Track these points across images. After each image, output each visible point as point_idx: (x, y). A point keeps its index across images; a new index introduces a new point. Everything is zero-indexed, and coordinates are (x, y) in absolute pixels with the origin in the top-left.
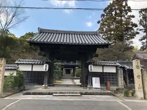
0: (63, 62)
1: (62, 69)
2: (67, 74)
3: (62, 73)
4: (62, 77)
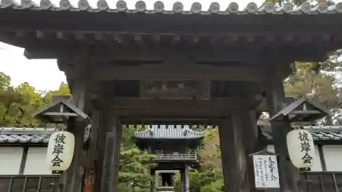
0: (153, 152)
1: (152, 172)
2: (164, 185)
3: (153, 183)
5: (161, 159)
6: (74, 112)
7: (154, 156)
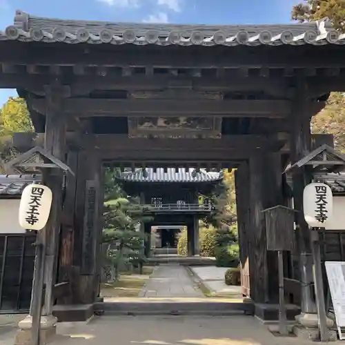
0: (148, 201)
1: (147, 228)
2: (164, 245)
3: (147, 244)
4: (144, 258)
5: (159, 210)
6: (51, 162)
7: (149, 207)
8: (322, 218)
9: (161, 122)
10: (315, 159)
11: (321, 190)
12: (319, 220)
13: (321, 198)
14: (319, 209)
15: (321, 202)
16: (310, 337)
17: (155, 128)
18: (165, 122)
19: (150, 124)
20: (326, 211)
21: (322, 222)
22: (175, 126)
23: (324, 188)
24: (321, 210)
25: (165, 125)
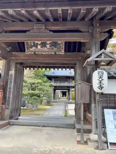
8: (101, 87)
9: (39, 47)
10: (97, 57)
11: (100, 73)
12: (99, 89)
13: (100, 78)
14: (99, 83)
15: (100, 79)
16: (93, 147)
17: (37, 50)
18: (41, 47)
19: (35, 48)
20: (103, 84)
21: (101, 90)
22: (45, 49)
23: (102, 72)
24: (100, 84)
25: (41, 48)
